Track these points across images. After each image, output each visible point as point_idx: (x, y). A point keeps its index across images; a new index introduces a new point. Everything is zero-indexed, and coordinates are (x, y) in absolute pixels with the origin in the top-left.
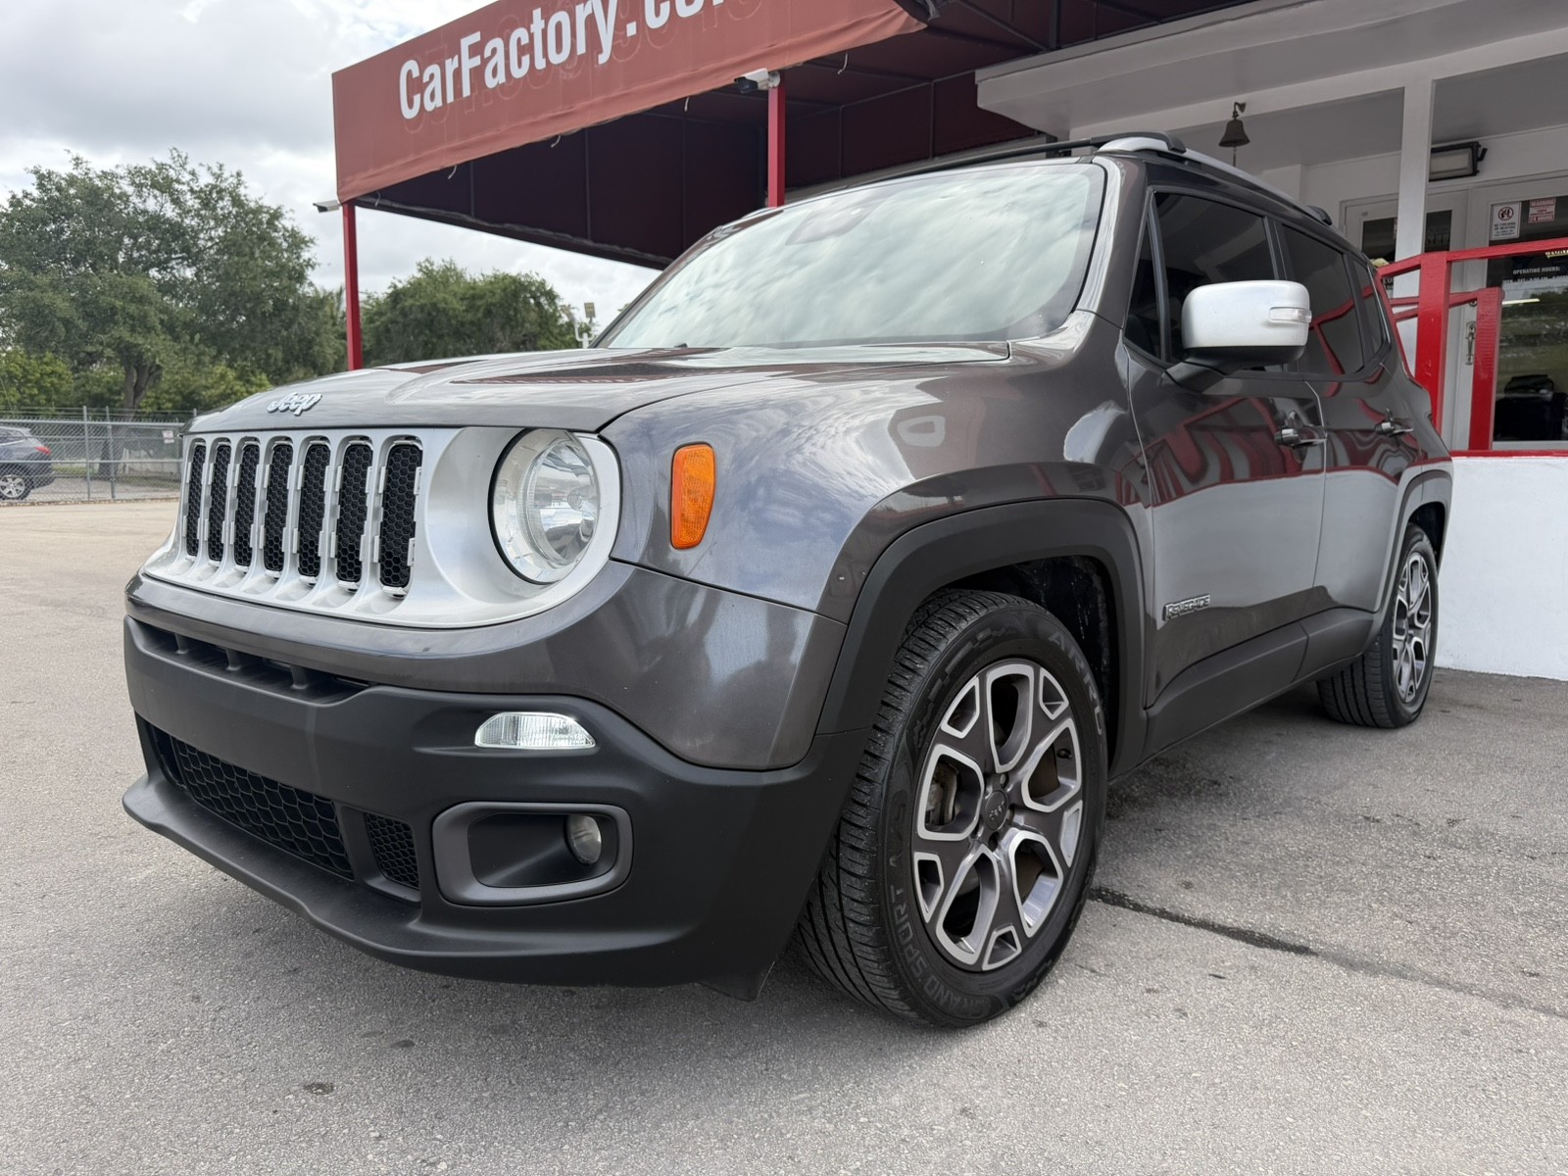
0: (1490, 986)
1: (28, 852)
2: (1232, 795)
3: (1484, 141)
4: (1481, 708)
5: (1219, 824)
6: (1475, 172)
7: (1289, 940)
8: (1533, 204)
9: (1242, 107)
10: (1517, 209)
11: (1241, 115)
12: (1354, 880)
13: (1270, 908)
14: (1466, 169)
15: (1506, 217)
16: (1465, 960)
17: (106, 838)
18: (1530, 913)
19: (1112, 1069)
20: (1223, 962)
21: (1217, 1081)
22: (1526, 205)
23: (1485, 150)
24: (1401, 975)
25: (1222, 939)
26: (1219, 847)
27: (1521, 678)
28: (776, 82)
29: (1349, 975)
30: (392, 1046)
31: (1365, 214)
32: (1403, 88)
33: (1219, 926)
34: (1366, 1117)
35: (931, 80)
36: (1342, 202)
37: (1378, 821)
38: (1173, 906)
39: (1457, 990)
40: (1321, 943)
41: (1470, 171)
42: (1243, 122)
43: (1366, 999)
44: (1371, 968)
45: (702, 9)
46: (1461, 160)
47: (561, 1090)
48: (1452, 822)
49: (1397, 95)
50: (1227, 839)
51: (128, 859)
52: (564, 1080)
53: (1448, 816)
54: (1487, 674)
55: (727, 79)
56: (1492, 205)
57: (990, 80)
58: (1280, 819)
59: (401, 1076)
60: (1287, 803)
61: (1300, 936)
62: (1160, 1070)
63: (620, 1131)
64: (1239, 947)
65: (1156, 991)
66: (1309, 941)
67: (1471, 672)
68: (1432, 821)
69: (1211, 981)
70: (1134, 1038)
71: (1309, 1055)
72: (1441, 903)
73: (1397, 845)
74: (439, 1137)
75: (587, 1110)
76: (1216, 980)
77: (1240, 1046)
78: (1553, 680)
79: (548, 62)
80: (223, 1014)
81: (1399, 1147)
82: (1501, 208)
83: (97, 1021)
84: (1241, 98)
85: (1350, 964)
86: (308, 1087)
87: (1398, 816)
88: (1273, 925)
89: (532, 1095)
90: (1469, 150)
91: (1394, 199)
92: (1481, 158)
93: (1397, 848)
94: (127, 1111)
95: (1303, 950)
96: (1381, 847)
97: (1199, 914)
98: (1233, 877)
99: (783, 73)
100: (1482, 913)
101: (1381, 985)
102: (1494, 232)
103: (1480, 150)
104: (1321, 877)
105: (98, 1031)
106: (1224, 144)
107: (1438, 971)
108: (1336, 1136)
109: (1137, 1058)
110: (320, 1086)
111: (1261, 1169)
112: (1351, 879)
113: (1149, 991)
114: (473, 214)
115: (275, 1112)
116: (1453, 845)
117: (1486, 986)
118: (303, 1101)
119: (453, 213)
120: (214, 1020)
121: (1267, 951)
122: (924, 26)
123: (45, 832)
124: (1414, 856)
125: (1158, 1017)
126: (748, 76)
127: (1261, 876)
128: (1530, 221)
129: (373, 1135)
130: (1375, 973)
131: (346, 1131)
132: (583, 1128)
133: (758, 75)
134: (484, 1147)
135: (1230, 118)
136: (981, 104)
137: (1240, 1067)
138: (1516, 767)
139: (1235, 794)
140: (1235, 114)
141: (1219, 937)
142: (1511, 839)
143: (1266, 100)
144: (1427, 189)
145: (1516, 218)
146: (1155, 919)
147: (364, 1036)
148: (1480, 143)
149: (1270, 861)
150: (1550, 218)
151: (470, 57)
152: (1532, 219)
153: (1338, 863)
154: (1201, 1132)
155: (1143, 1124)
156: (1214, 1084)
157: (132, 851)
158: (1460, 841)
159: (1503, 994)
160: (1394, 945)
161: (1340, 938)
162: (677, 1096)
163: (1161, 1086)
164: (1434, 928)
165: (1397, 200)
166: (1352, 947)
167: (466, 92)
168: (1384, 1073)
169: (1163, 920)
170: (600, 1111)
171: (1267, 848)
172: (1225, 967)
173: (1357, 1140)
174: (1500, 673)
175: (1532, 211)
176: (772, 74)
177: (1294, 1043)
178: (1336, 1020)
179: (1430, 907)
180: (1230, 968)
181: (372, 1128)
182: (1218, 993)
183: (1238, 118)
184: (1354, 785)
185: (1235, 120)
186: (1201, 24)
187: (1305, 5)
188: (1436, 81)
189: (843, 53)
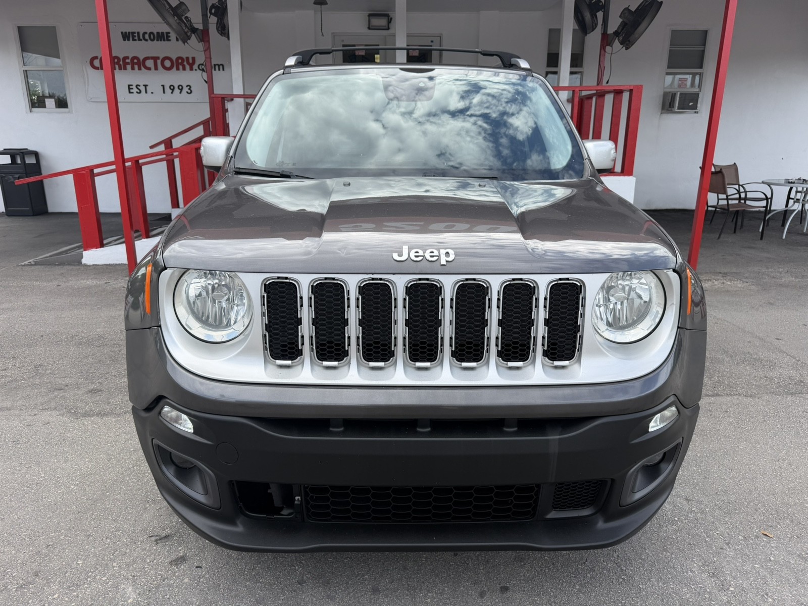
3: (391, 14)
6: (388, 29)
14: (386, 26)
23: (392, 18)
31: (343, 41)
36: (332, 33)
41: (387, 27)
46: (383, 22)
90: (387, 18)
92: (391, 22)
103: (390, 18)
106: (316, 3)
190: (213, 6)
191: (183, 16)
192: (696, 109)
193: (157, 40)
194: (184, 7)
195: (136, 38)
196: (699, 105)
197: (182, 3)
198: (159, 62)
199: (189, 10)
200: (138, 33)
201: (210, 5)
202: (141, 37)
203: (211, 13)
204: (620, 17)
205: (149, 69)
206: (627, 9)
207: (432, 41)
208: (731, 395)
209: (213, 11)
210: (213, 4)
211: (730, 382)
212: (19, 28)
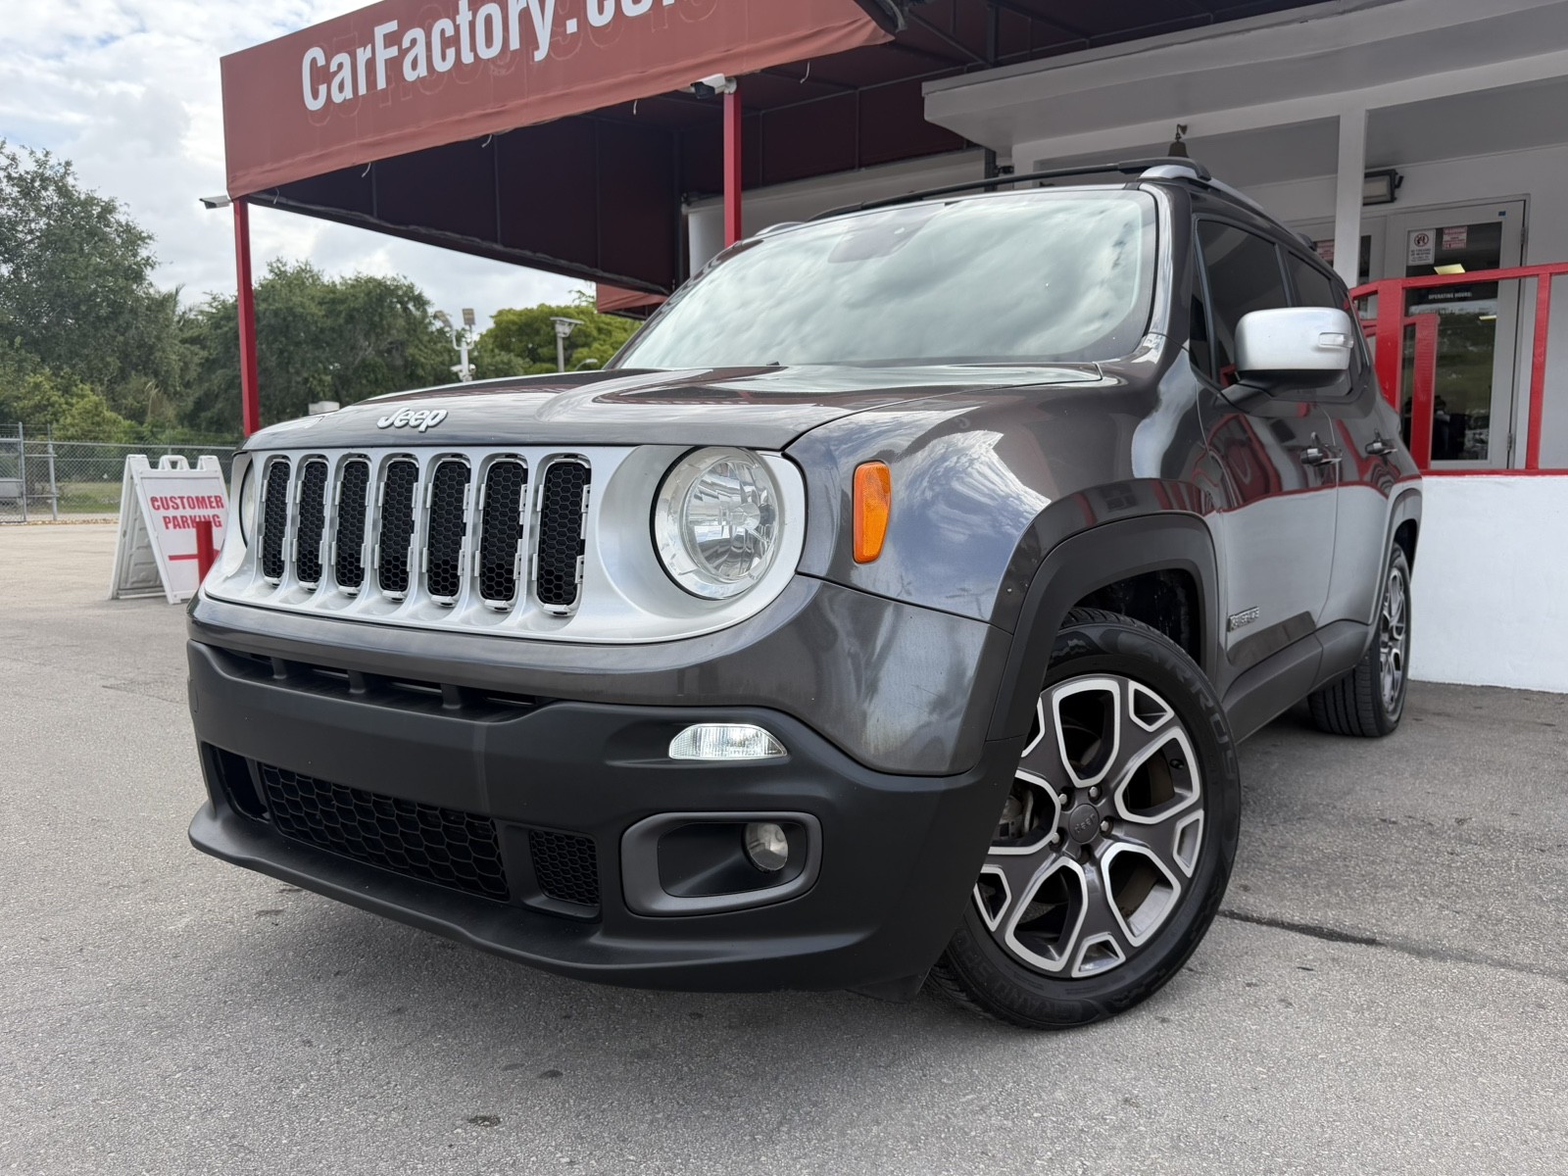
0: (1547, 965)
1: (36, 905)
2: (1252, 803)
3: (1401, 169)
4: (1449, 715)
5: (1251, 830)
6: (1393, 199)
7: (1355, 933)
8: (1446, 231)
9: (1184, 129)
10: (1432, 236)
11: (1184, 137)
12: (1394, 877)
13: (1328, 905)
14: (1384, 195)
15: (1421, 243)
16: (1517, 943)
17: (118, 887)
18: (1558, 899)
19: (1245, 1056)
20: (1305, 956)
21: (1342, 1060)
22: (1440, 232)
23: (1401, 178)
24: (1465, 959)
25: (1297, 936)
26: (1260, 852)
27: (1475, 686)
28: (733, 88)
29: (1421, 962)
30: (541, 1077)
32: (1339, 117)
33: (1289, 923)
34: (1484, 1083)
35: (856, 88)
37: (1394, 823)
38: (1239, 908)
39: (1520, 970)
40: (1389, 935)
41: (1388, 198)
42: (1186, 143)
43: (1444, 982)
44: (1439, 955)
45: (649, 10)
46: (1379, 187)
47: (733, 1107)
48: (1460, 822)
49: (1333, 123)
50: (1264, 844)
51: (155, 908)
52: (731, 1097)
53: (1456, 816)
54: (1444, 684)
55: (682, 83)
56: (1409, 232)
57: (938, 92)
58: (1306, 824)
59: (563, 1104)
60: (1306, 808)
61: (1365, 929)
62: (1289, 1054)
63: (809, 1141)
64: (1314, 942)
65: (1256, 985)
66: (1374, 933)
67: (1429, 683)
68: (1443, 821)
69: (1301, 974)
70: (1254, 1027)
71: (1414, 1034)
72: (1477, 894)
73: (1419, 844)
74: (632, 1158)
75: (768, 1124)
76: (1306, 973)
77: (1350, 1029)
78: (1505, 688)
79: (476, 55)
80: (345, 1056)
81: (1521, 1107)
82: (1417, 234)
83: (211, 1071)
84: (1182, 121)
85: (1419, 953)
86: (474, 1120)
87: (1410, 817)
88: (1337, 920)
89: (705, 1113)
90: (1388, 178)
91: (1331, 223)
92: (1398, 186)
93: (1421, 846)
94: (291, 1156)
95: (1371, 942)
96: (1406, 846)
97: (1267, 913)
98: (1284, 879)
99: (739, 79)
100: (1516, 902)
101: (1453, 970)
102: (1411, 258)
103: (1397, 177)
104: (1363, 876)
105: (218, 1081)
107: (1498, 954)
108: (1464, 1101)
109: (1264, 1045)
110: (484, 1119)
111: (1411, 1133)
112: (1391, 876)
113: (1249, 985)
114: (375, 214)
115: (451, 1146)
116: (1469, 841)
117: (1544, 965)
118: (474, 1134)
119: (353, 213)
120: (338, 1063)
121: (1342, 944)
122: (891, 38)
123: (45, 884)
124: (1438, 853)
125: (1267, 1007)
126: (706, 80)
127: (1309, 876)
128: (1444, 248)
129: (564, 1160)
130: (1443, 959)
131: (534, 1159)
132: (770, 1140)
133: (715, 80)
134: (681, 1163)
135: (1172, 139)
136: (927, 118)
137: (1358, 1047)
138: (1499, 770)
139: (1255, 803)
140: (1178, 137)
141: (1293, 934)
142: (1518, 834)
143: (1207, 124)
144: (1362, 213)
145: (1431, 245)
146: (1228, 920)
147: (506, 1069)
148: (1398, 171)
149: (1312, 862)
150: (1462, 245)
151: (386, 47)
152: (1445, 246)
153: (1373, 862)
154: (1346, 1105)
155: (1293, 1102)
156: (1341, 1063)
157: (156, 900)
158: (1474, 838)
159: (1560, 972)
160: (1451, 932)
161: (1402, 929)
162: (849, 1105)
163: (1295, 1068)
164: (1480, 917)
165: (1334, 222)
166: (1415, 937)
167: (381, 84)
168: (1485, 1045)
169: (1236, 921)
170: (781, 1124)
171: (1303, 851)
172: (1308, 960)
173: (1483, 1103)
174: (1455, 682)
175: (1446, 238)
176: (728, 80)
177: (1397, 1024)
178: (1425, 1001)
179: (1469, 898)
180: (1313, 960)
181: (559, 1155)
182: (1312, 985)
183: (1180, 140)
184: (1361, 790)
185: (1178, 142)
186: (1150, 46)
187: (1253, 33)
188: (1369, 111)
189: (805, 62)
207: (1502, 214)
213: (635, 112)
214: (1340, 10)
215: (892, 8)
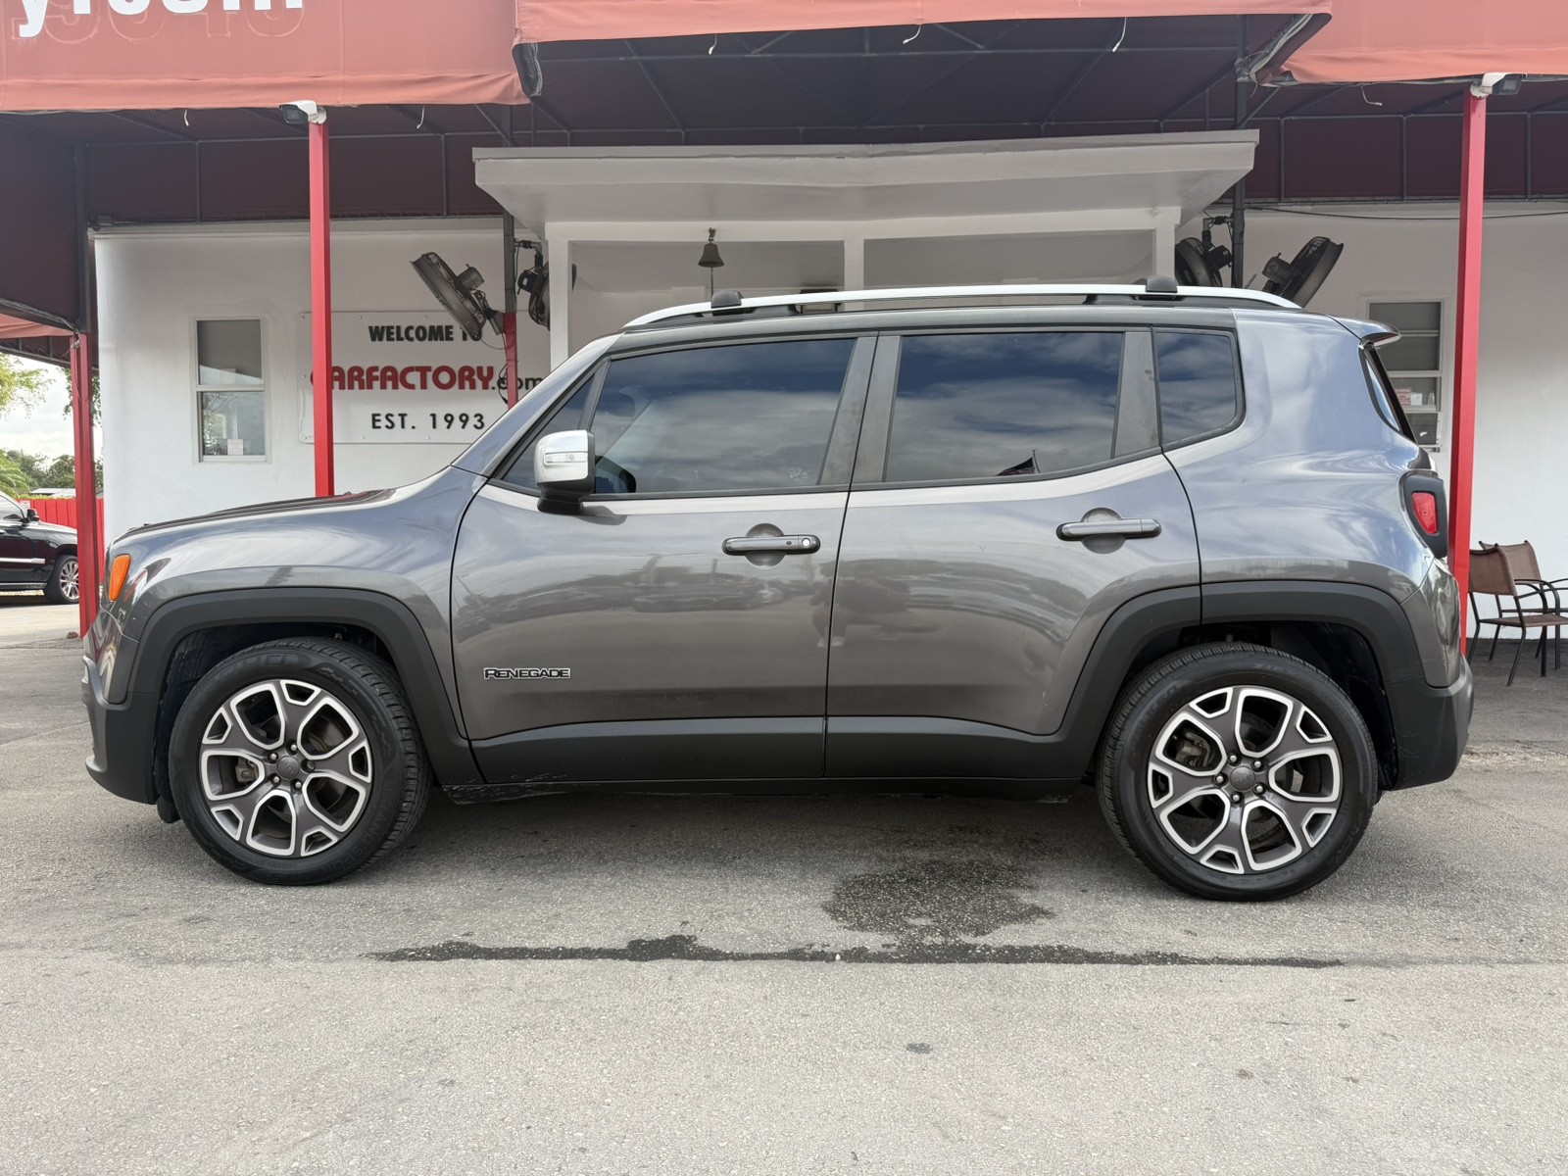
9: (714, 232)
11: (716, 239)
28: (322, 119)
32: (843, 241)
42: (718, 245)
55: (271, 101)
57: (490, 160)
84: (713, 224)
99: (329, 110)
106: (702, 263)
122: (526, 101)
126: (299, 104)
133: (307, 106)
135: (706, 241)
136: (477, 181)
140: (710, 238)
143: (734, 231)
176: (319, 109)
183: (712, 242)
185: (711, 244)
186: (707, 153)
187: (797, 159)
188: (866, 241)
189: (421, 106)
190: (525, 274)
191: (472, 289)
192: (1435, 443)
193: (430, 339)
194: (474, 276)
195: (394, 336)
196: (1439, 436)
197: (471, 270)
198: (430, 375)
199: (483, 281)
200: (398, 328)
201: (520, 272)
202: (403, 335)
203: (521, 286)
204: (1264, 273)
205: (411, 387)
206: (1276, 259)
208: (1559, 961)
209: (525, 282)
210: (526, 271)
211: (1555, 936)
212: (201, 325)
213: (187, 123)
214: (870, 154)
215: (537, 71)
